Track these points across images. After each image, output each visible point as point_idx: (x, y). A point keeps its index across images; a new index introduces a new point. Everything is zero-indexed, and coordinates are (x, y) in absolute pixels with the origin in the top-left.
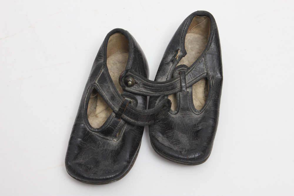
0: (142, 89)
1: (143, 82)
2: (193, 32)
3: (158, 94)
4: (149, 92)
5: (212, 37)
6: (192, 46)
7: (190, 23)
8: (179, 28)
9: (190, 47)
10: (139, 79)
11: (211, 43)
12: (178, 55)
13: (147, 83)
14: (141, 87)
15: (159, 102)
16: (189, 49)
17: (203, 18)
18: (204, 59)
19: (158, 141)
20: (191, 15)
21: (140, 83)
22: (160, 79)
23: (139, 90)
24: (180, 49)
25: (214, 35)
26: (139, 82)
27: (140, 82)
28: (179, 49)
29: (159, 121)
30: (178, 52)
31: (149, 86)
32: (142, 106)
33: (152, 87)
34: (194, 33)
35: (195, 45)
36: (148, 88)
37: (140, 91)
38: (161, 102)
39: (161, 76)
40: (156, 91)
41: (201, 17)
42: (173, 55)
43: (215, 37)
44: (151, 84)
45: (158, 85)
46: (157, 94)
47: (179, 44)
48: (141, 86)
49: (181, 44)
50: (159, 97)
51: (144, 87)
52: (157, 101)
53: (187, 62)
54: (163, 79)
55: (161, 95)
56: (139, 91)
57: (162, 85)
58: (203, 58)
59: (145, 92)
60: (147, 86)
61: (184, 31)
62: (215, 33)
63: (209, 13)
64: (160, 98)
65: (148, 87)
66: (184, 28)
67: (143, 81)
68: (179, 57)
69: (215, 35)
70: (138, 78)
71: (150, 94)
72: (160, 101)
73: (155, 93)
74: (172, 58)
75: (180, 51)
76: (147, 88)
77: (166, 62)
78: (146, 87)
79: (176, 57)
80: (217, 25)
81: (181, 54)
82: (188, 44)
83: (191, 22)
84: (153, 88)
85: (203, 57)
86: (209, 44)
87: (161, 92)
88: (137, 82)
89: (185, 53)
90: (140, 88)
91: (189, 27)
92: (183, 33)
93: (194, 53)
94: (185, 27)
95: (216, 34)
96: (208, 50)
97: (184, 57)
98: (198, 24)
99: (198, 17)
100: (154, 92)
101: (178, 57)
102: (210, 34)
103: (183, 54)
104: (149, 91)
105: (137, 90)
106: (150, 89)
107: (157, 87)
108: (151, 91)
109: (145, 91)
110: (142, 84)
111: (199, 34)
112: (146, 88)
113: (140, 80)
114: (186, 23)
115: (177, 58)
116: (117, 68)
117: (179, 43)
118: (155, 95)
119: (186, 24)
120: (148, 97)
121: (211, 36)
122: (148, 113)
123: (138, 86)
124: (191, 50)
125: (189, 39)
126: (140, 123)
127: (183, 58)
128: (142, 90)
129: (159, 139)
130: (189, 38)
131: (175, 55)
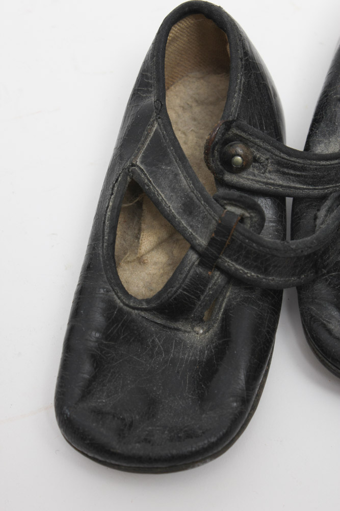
0: (273, 177)
1: (277, 155)
3: (321, 192)
4: (292, 185)
10: (264, 148)
13: (288, 158)
14: (270, 172)
15: (326, 216)
19: (329, 332)
21: (267, 159)
22: (323, 145)
23: (265, 180)
26: (263, 158)
27: (268, 156)
29: (328, 273)
31: (294, 168)
32: (273, 226)
33: (303, 169)
36: (292, 175)
37: (267, 184)
38: (332, 215)
39: (324, 136)
40: (315, 181)
44: (301, 161)
45: (319, 165)
46: (317, 191)
48: (270, 168)
50: (323, 198)
51: (277, 171)
52: (322, 213)
54: (332, 144)
55: (331, 193)
56: (263, 183)
57: (333, 162)
59: (282, 186)
60: (287, 168)
64: (328, 203)
65: (292, 172)
67: (277, 152)
70: (261, 144)
71: (298, 191)
72: (330, 210)
73: (311, 187)
76: (288, 174)
77: (336, 94)
78: (286, 170)
84: (303, 173)
87: (328, 184)
88: (259, 158)
90: (268, 175)
100: (309, 184)
104: (293, 182)
105: (258, 182)
106: (298, 176)
107: (316, 169)
108: (300, 183)
109: (281, 182)
110: (272, 163)
112: (284, 174)
113: (268, 151)
116: (195, 119)
118: (311, 192)
120: (289, 201)
122: (300, 251)
123: (260, 169)
126: (273, 280)
128: (272, 182)
129: (331, 326)
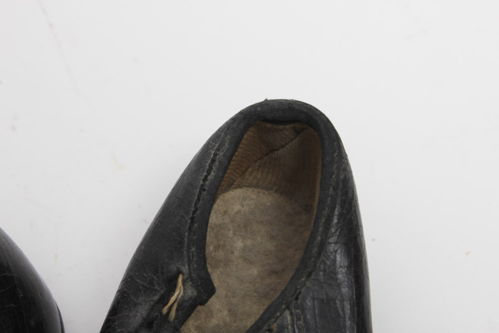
2: (255, 181)
5: (329, 219)
6: (249, 242)
7: (232, 155)
8: (183, 176)
9: (239, 244)
11: (323, 245)
12: (173, 299)
16: (237, 253)
17: (287, 130)
18: (289, 318)
20: (234, 120)
24: (185, 269)
25: (334, 208)
28: (179, 272)
30: (175, 286)
34: (256, 186)
35: (259, 238)
41: (281, 127)
42: (156, 298)
43: (341, 215)
47: (181, 248)
49: (189, 248)
53: (226, 313)
58: (287, 313)
61: (202, 189)
62: (338, 201)
63: (316, 110)
66: (206, 177)
68: (180, 306)
69: (342, 207)
74: (152, 309)
75: (184, 282)
79: (165, 310)
80: (348, 164)
81: (191, 292)
82: (231, 234)
83: (235, 151)
85: (288, 308)
86: (315, 250)
89: (206, 290)
91: (225, 172)
92: (199, 199)
93: (254, 271)
94: (209, 173)
95: (344, 202)
96: (310, 275)
97: (203, 303)
98: (272, 151)
99: (269, 125)
101: (175, 308)
102: (322, 202)
103: (199, 292)
111: (276, 191)
114: (215, 155)
115: (173, 313)
117: (181, 243)
119: (213, 161)
121: (325, 213)
124: (245, 259)
125: (238, 212)
127: (199, 308)
130: (237, 207)
131: (164, 300)
